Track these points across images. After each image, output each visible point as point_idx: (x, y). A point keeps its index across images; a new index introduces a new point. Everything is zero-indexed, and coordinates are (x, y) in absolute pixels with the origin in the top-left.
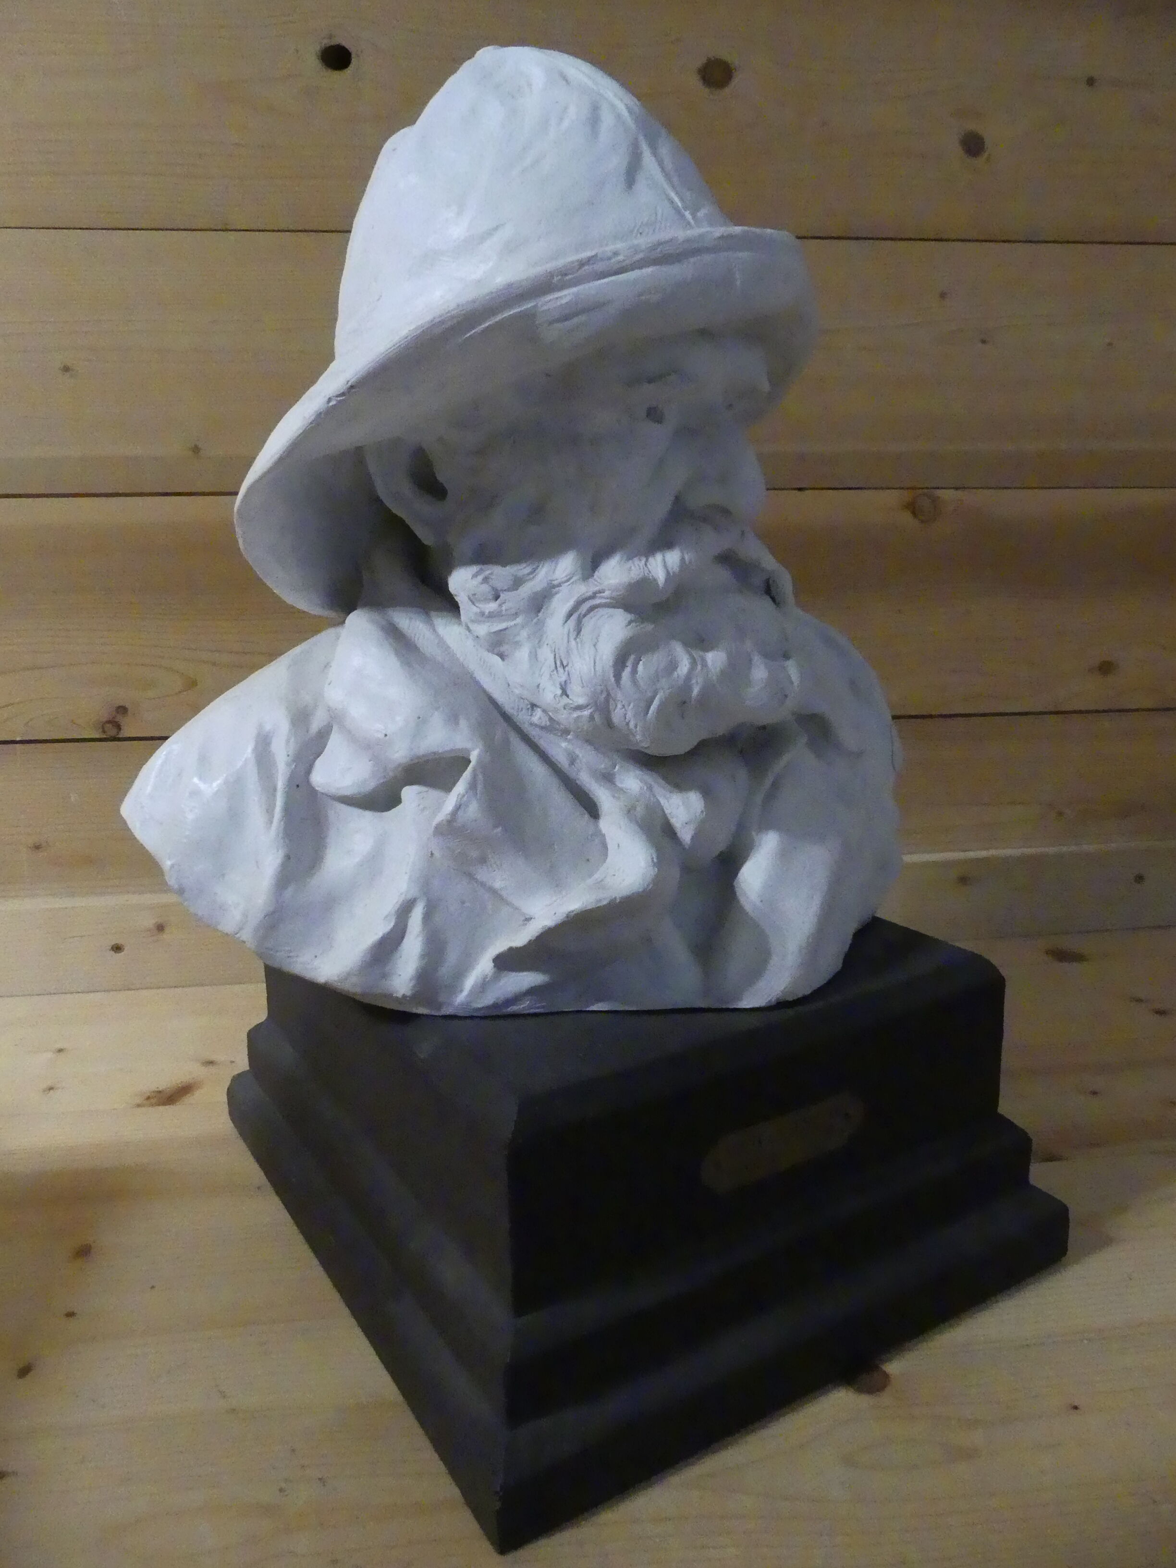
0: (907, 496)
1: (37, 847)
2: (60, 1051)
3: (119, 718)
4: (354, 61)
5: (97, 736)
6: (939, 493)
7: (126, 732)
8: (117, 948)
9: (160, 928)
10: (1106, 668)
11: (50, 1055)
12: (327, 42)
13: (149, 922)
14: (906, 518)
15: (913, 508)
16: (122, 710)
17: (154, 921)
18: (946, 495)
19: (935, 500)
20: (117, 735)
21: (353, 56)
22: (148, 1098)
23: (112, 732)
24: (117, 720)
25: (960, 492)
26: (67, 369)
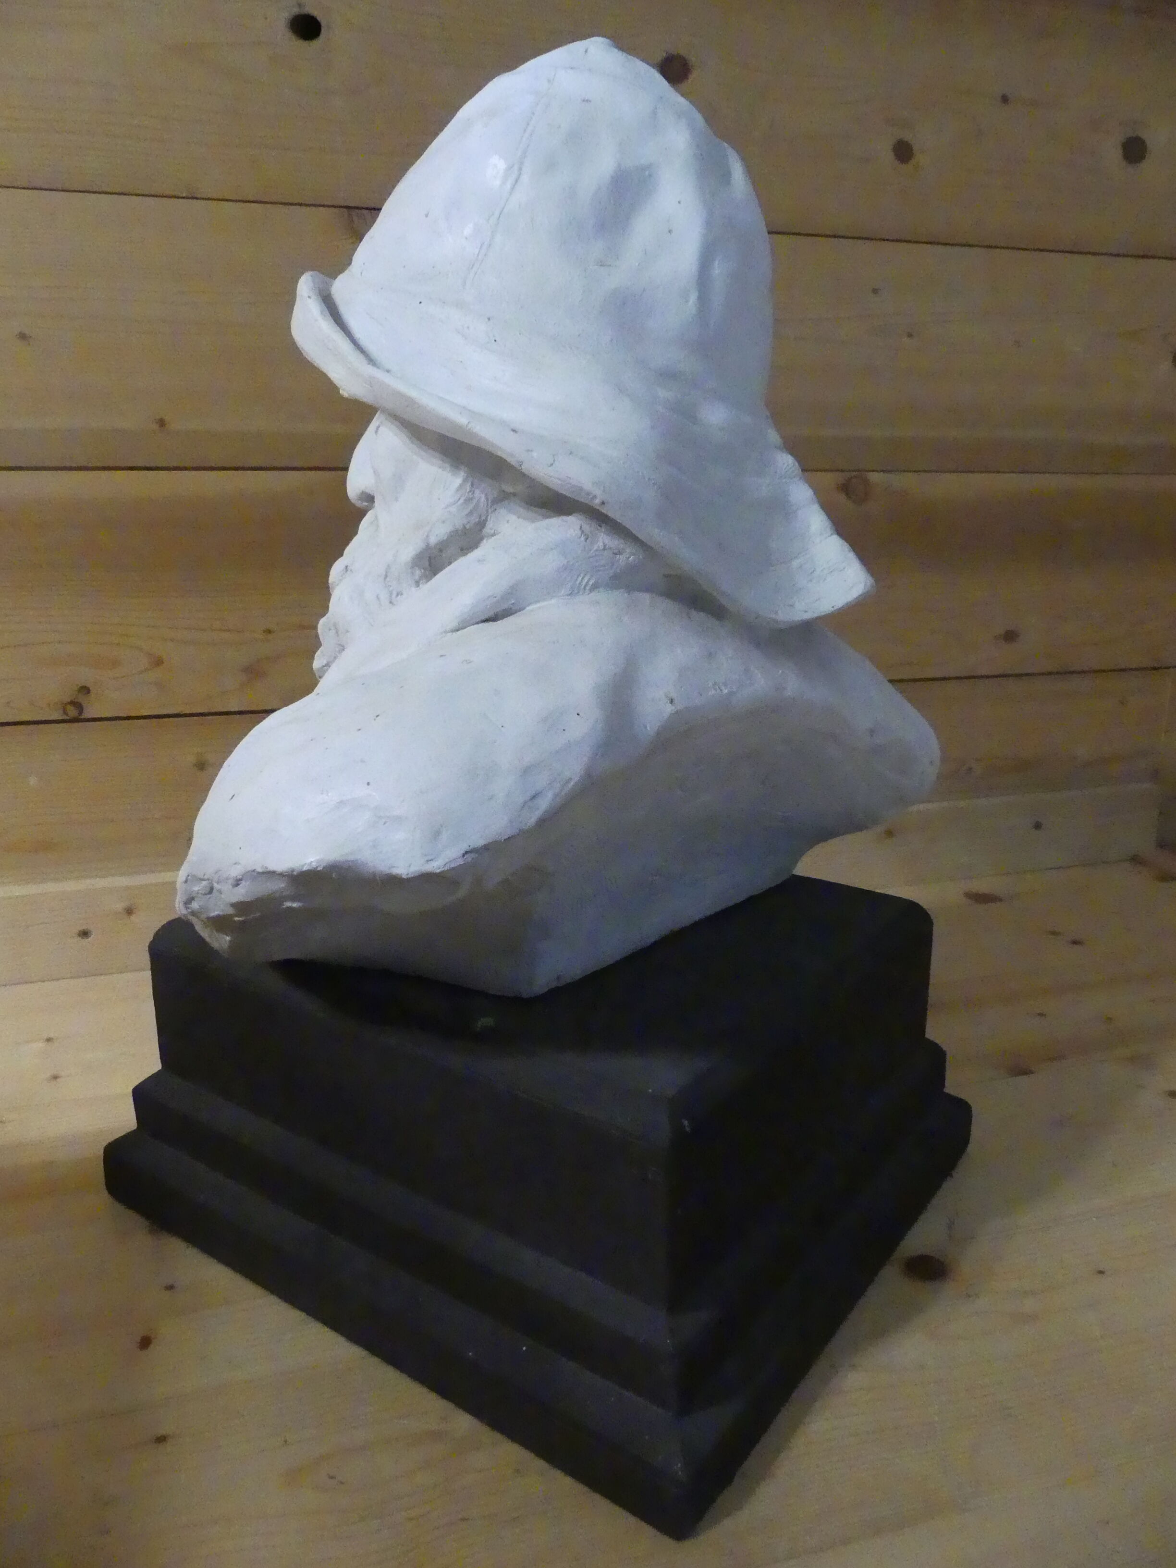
0: (840, 478)
2: (49, 1040)
3: (82, 699)
4: (323, 30)
5: (60, 718)
6: (869, 475)
7: (87, 714)
8: (85, 934)
9: (129, 911)
10: (1010, 636)
12: (296, 11)
13: (120, 906)
14: (841, 498)
15: (846, 490)
16: (85, 690)
17: (123, 905)
18: (873, 478)
19: (867, 484)
20: (80, 716)
21: (323, 26)
23: (72, 712)
24: (80, 700)
25: (887, 475)
26: (23, 336)
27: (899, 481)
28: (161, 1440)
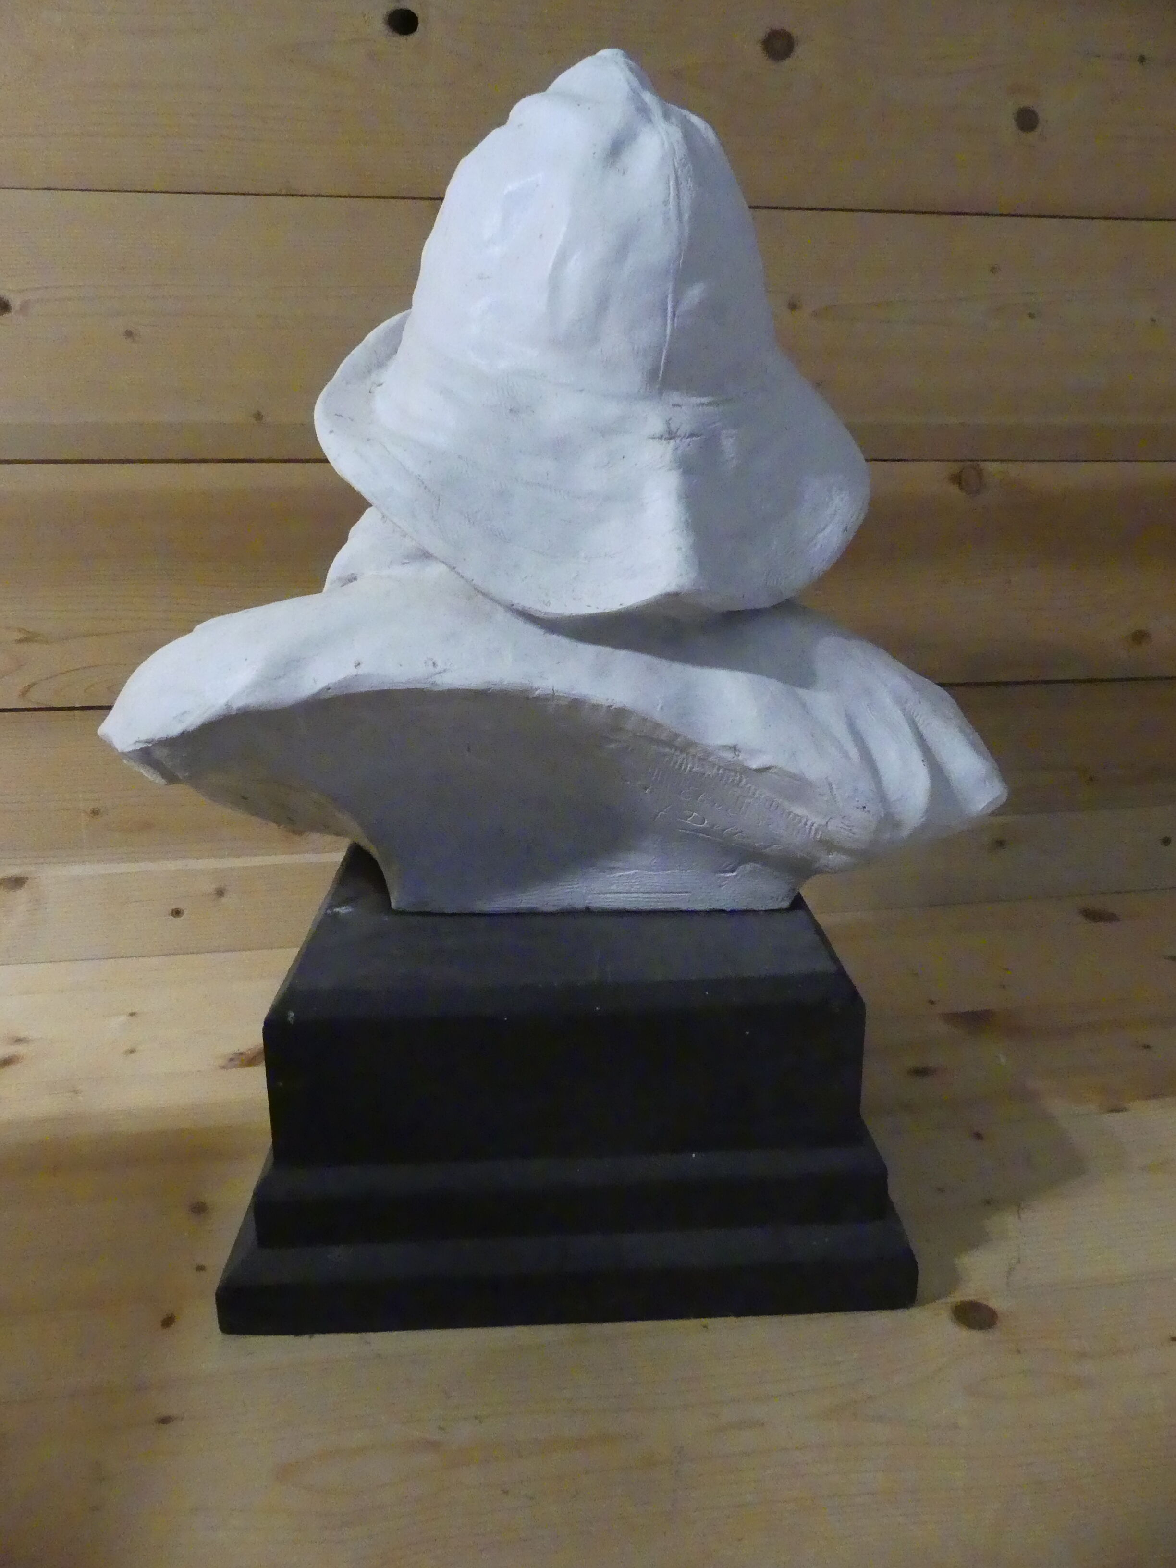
0: (955, 468)
1: (95, 812)
2: (132, 1014)
4: (421, 25)
6: (983, 465)
8: (177, 913)
9: (220, 893)
10: (1140, 637)
11: (123, 1018)
12: (393, 6)
13: (210, 887)
14: (954, 489)
15: (957, 479)
17: (214, 886)
18: (991, 467)
19: (980, 474)
21: (420, 20)
22: (231, 1060)
25: (1004, 465)
26: (129, 334)
27: (1014, 470)
28: (165, 1420)
